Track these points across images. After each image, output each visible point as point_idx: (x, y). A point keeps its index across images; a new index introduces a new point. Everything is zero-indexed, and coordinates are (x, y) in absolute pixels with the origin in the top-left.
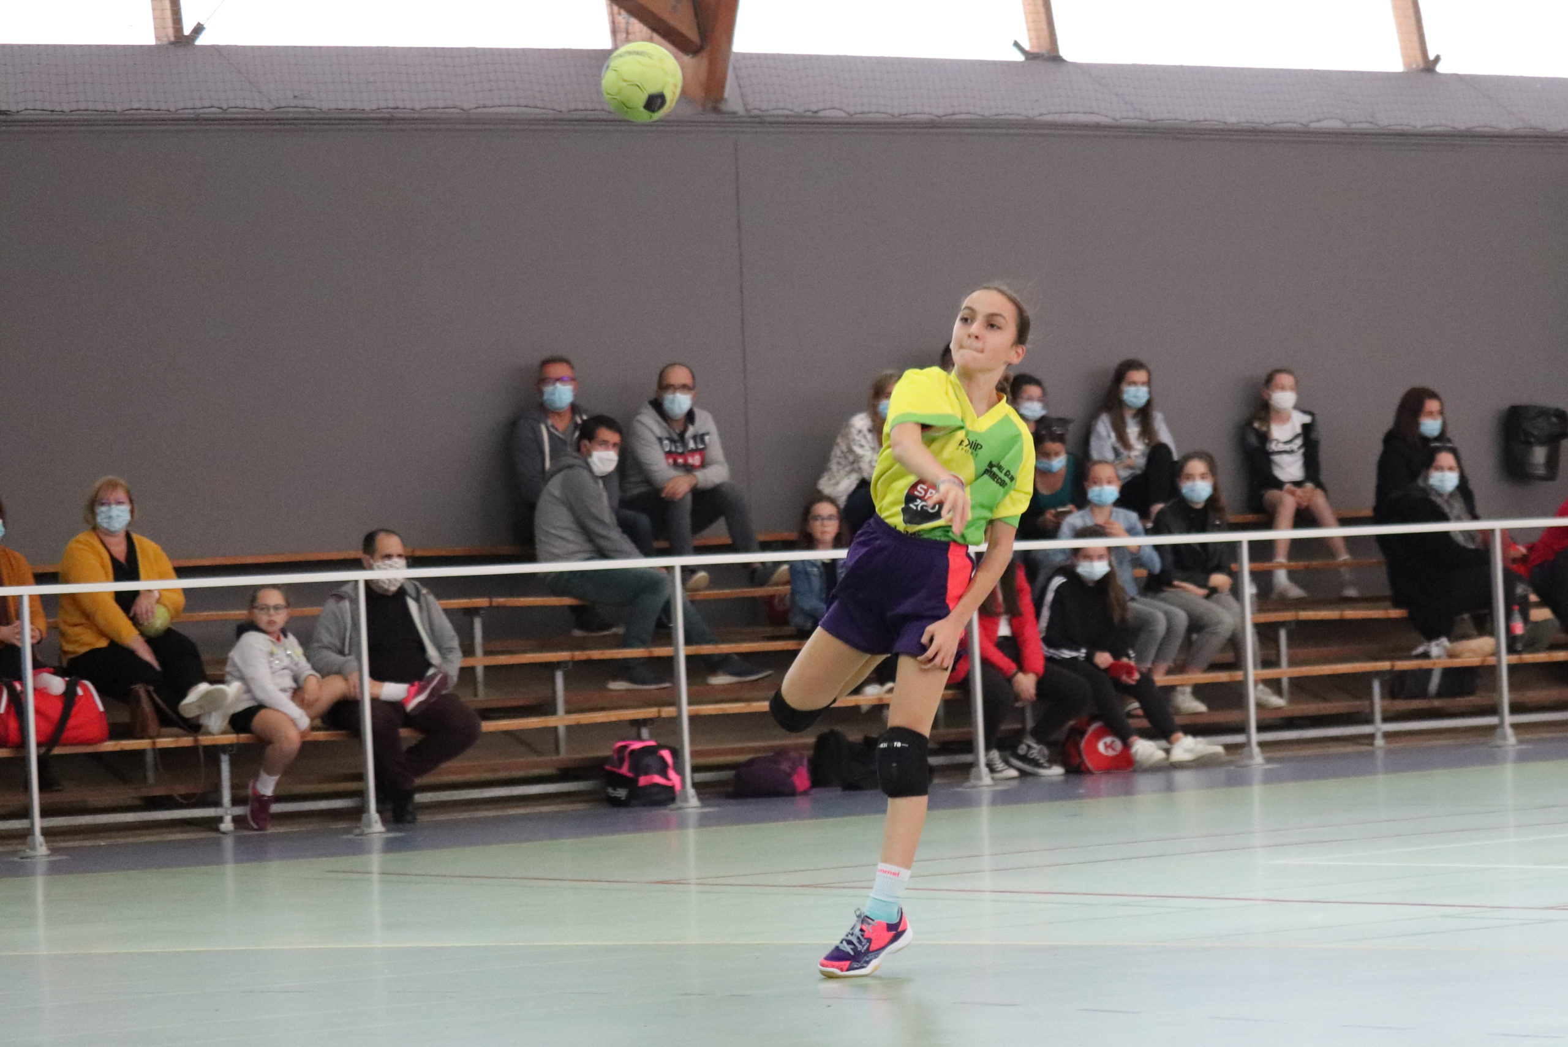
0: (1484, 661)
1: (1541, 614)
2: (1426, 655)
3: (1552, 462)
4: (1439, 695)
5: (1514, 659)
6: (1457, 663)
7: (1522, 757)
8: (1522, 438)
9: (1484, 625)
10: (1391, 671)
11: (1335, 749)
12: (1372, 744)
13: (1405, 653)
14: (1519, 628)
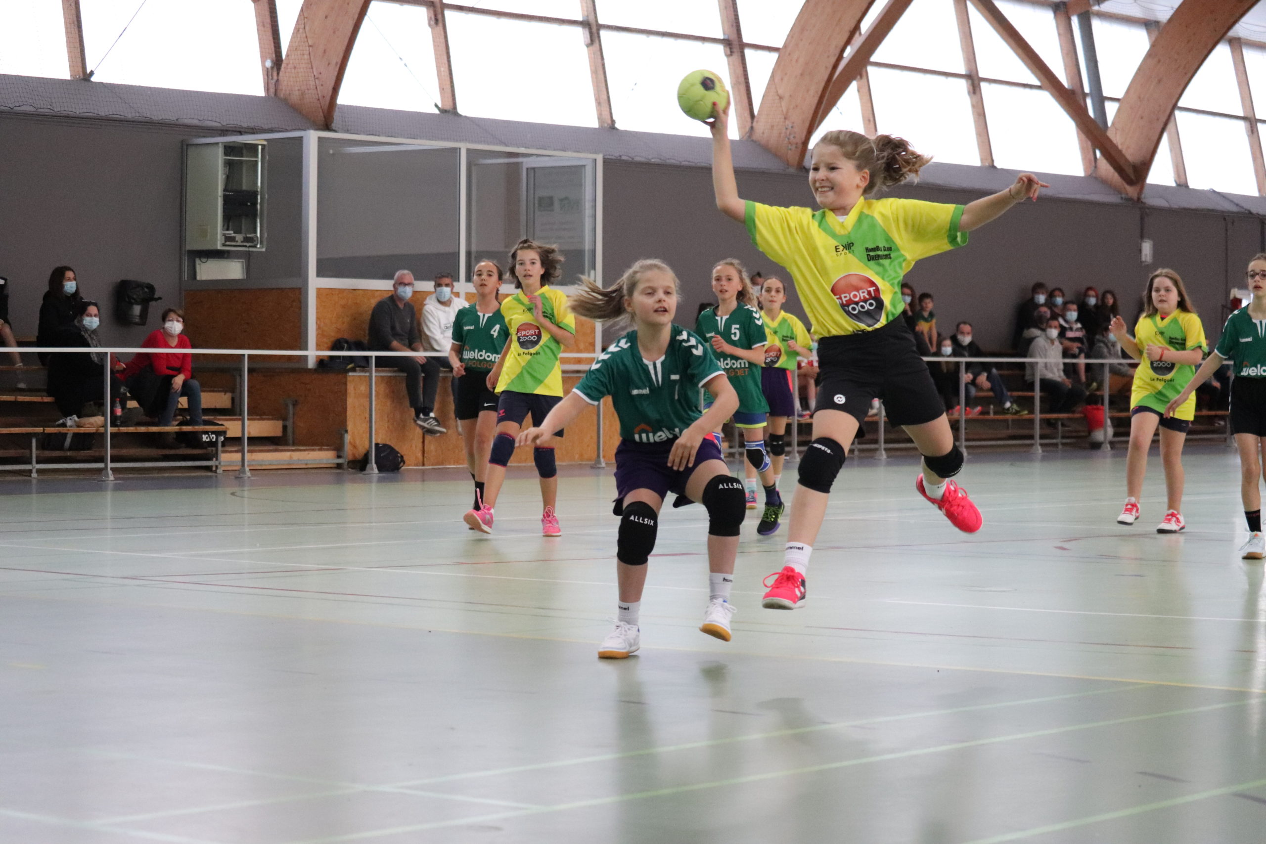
0: (97, 430)
1: (132, 404)
2: (64, 425)
3: (144, 314)
4: (70, 449)
5: (115, 430)
6: (82, 430)
7: (117, 488)
8: (127, 299)
9: (99, 409)
10: (43, 433)
11: (9, 478)
12: (30, 476)
13: (51, 423)
14: (119, 412)
